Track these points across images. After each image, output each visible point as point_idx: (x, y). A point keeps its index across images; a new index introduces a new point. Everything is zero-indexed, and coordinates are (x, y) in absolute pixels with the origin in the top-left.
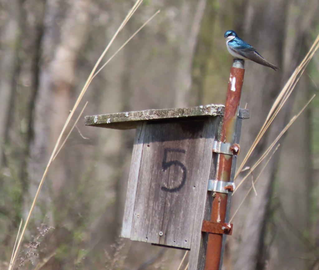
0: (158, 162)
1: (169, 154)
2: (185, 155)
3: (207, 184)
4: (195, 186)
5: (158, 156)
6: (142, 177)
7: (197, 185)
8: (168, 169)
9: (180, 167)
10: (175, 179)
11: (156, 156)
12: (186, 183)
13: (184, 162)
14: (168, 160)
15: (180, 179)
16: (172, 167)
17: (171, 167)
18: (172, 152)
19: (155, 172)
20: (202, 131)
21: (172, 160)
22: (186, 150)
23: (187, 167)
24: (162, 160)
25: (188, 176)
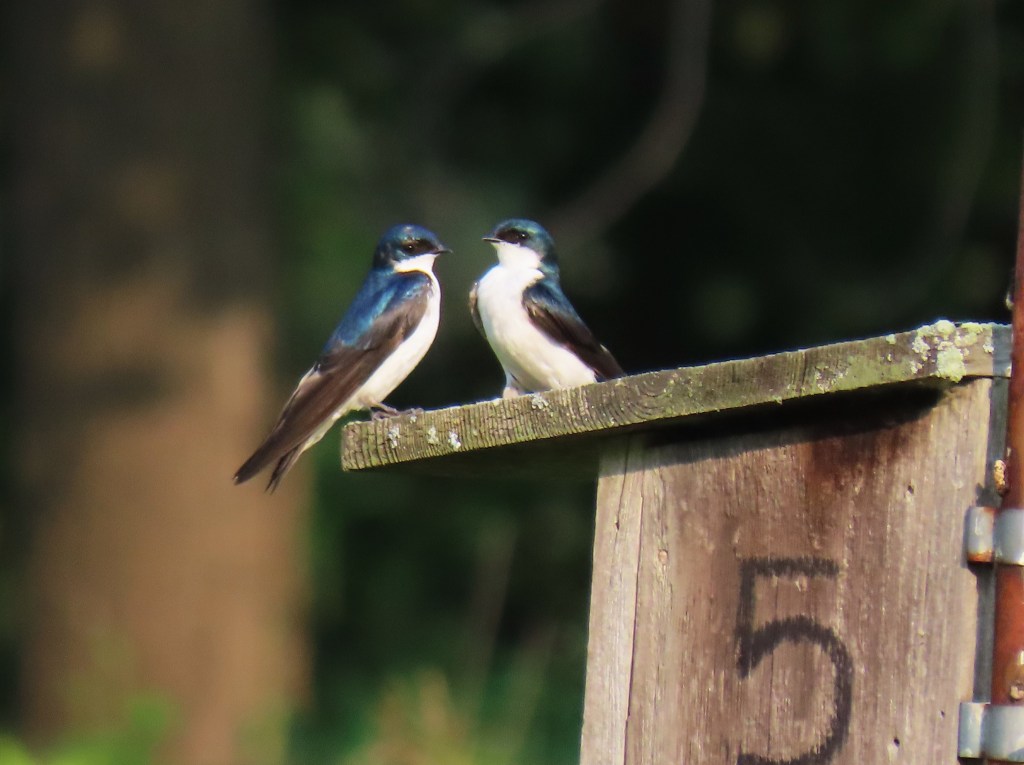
0: (714, 629)
1: (761, 590)
2: (842, 587)
3: (954, 723)
4: (899, 738)
5: (711, 601)
6: (641, 715)
7: (907, 730)
8: (764, 662)
9: (818, 649)
10: (802, 708)
11: (704, 604)
12: (854, 727)
13: (837, 623)
14: (762, 618)
15: (824, 708)
16: (783, 649)
17: (775, 651)
18: (778, 574)
19: (703, 683)
20: (913, 458)
21: (782, 616)
22: (845, 563)
23: (854, 649)
24: (732, 623)
25: (860, 691)
